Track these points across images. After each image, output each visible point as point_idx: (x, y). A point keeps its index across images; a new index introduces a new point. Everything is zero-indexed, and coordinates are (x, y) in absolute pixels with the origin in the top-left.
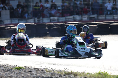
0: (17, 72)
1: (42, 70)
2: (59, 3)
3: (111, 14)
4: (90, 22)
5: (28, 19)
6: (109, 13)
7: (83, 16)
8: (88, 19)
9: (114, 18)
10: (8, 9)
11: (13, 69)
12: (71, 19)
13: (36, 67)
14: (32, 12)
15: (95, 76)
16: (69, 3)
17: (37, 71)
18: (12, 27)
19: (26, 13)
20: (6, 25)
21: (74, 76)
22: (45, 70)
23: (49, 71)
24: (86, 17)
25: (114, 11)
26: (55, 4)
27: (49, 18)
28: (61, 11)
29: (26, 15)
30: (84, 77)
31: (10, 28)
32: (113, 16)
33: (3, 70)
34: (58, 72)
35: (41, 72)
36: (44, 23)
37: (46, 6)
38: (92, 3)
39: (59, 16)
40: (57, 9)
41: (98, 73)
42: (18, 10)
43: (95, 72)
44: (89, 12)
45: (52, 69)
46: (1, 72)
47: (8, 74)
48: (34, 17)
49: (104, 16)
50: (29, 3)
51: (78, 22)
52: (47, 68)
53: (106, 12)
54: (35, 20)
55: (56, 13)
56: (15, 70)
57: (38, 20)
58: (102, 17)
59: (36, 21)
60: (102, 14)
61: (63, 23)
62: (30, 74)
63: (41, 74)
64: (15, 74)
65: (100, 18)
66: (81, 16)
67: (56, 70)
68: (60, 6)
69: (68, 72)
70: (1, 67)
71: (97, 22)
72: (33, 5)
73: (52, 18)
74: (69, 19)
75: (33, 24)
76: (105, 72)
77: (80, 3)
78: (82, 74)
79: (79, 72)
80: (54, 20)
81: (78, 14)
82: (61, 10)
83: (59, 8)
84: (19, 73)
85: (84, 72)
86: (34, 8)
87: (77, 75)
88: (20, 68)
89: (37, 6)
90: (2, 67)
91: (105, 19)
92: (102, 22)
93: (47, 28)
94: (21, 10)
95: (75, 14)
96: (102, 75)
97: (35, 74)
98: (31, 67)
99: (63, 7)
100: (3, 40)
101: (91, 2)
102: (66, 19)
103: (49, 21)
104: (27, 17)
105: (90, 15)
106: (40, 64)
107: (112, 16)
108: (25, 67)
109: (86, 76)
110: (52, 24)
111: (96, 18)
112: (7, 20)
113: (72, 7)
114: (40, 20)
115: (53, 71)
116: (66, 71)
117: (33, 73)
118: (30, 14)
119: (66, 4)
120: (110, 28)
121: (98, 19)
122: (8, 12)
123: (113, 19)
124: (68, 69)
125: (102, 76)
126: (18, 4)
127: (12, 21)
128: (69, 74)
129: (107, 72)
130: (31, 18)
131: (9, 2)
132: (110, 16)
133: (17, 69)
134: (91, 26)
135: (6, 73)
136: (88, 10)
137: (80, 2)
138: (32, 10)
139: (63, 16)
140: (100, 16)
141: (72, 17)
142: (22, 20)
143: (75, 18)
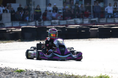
0: (18, 75)
1: (43, 73)
2: (61, 7)
3: (112, 17)
4: (91, 25)
5: (29, 22)
6: (110, 16)
7: (85, 20)
8: (89, 22)
10: (10, 12)
11: (14, 72)
12: (72, 22)
13: (37, 71)
14: (33, 15)
16: (70, 6)
17: (38, 74)
18: (13, 30)
19: (27, 16)
20: (7, 28)
22: (46, 73)
23: (50, 74)
24: (87, 21)
26: (56, 7)
27: (50, 21)
28: (62, 15)
29: (27, 18)
31: (11, 31)
32: (114, 20)
33: (4, 73)
34: (59, 75)
35: (42, 75)
36: (46, 26)
38: (93, 6)
39: (60, 19)
40: (58, 12)
41: (99, 77)
43: (96, 76)
44: (90, 15)
45: (53, 73)
46: (3, 75)
47: (9, 76)
48: (35, 20)
49: (105, 19)
51: (79, 26)
52: (48, 71)
53: (107, 16)
54: (36, 23)
55: (57, 17)
56: (16, 73)
57: (39, 24)
58: (103, 21)
59: (38, 24)
60: (103, 17)
61: (64, 26)
62: (31, 77)
63: (42, 77)
64: (16, 76)
65: (101, 21)
66: (82, 19)
67: (57, 73)
68: (62, 9)
69: (69, 75)
70: (2, 70)
71: (98, 26)
72: (34, 8)
73: (53, 21)
74: (70, 22)
75: (34, 27)
76: (107, 75)
77: (81, 7)
78: (83, 77)
79: (80, 76)
80: (55, 23)
81: (79, 17)
82: (62, 13)
83: (60, 11)
84: (20, 76)
85: (85, 75)
86: (35, 11)
88: (21, 71)
89: (39, 9)
90: (4, 69)
91: (106, 22)
92: (103, 25)
94: (23, 13)
95: (76, 17)
97: (36, 77)
98: (32, 70)
99: (64, 10)
100: (4, 43)
101: (92, 6)
102: (67, 22)
103: (50, 24)
104: (28, 20)
105: (91, 18)
106: (41, 67)
107: (113, 19)
108: (26, 70)
111: (97, 21)
112: (8, 22)
113: (73, 10)
114: (41, 23)
115: (54, 75)
116: (67, 74)
117: (34, 76)
118: (31, 17)
119: (68, 7)
120: (111, 31)
121: (99, 23)
122: (9, 15)
123: (114, 23)
124: (68, 72)
126: (18, 7)
127: (13, 24)
130: (32, 21)
131: (11, 5)
132: (111, 19)
133: (18, 71)
134: (92, 29)
135: (7, 76)
136: (89, 13)
137: (81, 5)
138: (33, 13)
139: (64, 19)
140: (101, 19)
141: (73, 20)
142: (23, 23)
143: (76, 21)
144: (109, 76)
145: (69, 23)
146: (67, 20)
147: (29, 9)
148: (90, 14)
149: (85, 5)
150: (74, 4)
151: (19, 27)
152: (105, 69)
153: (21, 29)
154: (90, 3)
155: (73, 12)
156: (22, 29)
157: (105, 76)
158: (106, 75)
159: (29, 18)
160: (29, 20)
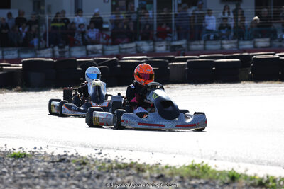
0: (14, 164)
2: (106, 16)
4: (172, 56)
5: (40, 49)
6: (212, 36)
7: (158, 44)
8: (167, 49)
9: (222, 48)
12: (131, 50)
15: (182, 173)
18: (4, 67)
21: (138, 173)
24: (162, 46)
25: (223, 32)
27: (84, 48)
28: (109, 33)
29: (35, 41)
30: (159, 174)
31: (2, 69)
32: (222, 44)
34: (102, 163)
36: (74, 59)
37: (78, 20)
38: (175, 15)
39: (105, 42)
41: (188, 167)
42: (19, 30)
43: (181, 164)
44: (169, 34)
45: (89, 158)
48: (52, 45)
49: (202, 42)
50: (41, 16)
51: (145, 57)
53: (205, 35)
54: (53, 52)
55: (99, 37)
57: (60, 52)
58: (197, 46)
59: (57, 53)
61: (114, 58)
65: (193, 47)
66: (152, 43)
68: (109, 21)
69: (125, 164)
71: (186, 57)
72: (49, 20)
73: (90, 47)
74: (126, 49)
75: (50, 60)
76: (204, 164)
78: (154, 169)
79: (149, 165)
80: (93, 52)
83: (105, 26)
85: (160, 164)
86: (53, 25)
87: (143, 171)
91: (205, 49)
92: (198, 55)
93: (80, 69)
94: (26, 30)
95: (140, 38)
96: (196, 170)
98: (45, 152)
101: (173, 13)
102: (120, 49)
103: (83, 53)
104: (36, 44)
105: (172, 41)
106: (64, 146)
107: (219, 42)
108: (33, 152)
109: (163, 173)
110: (91, 59)
111: (184, 46)
114: (64, 52)
115: (92, 163)
116: (119, 160)
120: (214, 68)
121: (189, 50)
123: (222, 50)
124: (123, 158)
125: (198, 172)
127: (5, 53)
128: (127, 167)
129: (207, 165)
130: (46, 48)
132: (214, 42)
133: (15, 156)
134: (174, 64)
140: (193, 43)
141: (133, 45)
142: (26, 52)
143: (139, 47)
144: (209, 165)
145: (124, 50)
146: (121, 45)
147: (38, 22)
148: (170, 32)
149: (157, 12)
150: (136, 10)
151: (17, 61)
152: (200, 150)
153: (21, 65)
154: (170, 8)
155: (132, 29)
156: (24, 63)
157: (201, 166)
158: (203, 162)
159: (40, 41)
160: (39, 46)
